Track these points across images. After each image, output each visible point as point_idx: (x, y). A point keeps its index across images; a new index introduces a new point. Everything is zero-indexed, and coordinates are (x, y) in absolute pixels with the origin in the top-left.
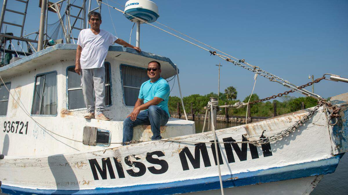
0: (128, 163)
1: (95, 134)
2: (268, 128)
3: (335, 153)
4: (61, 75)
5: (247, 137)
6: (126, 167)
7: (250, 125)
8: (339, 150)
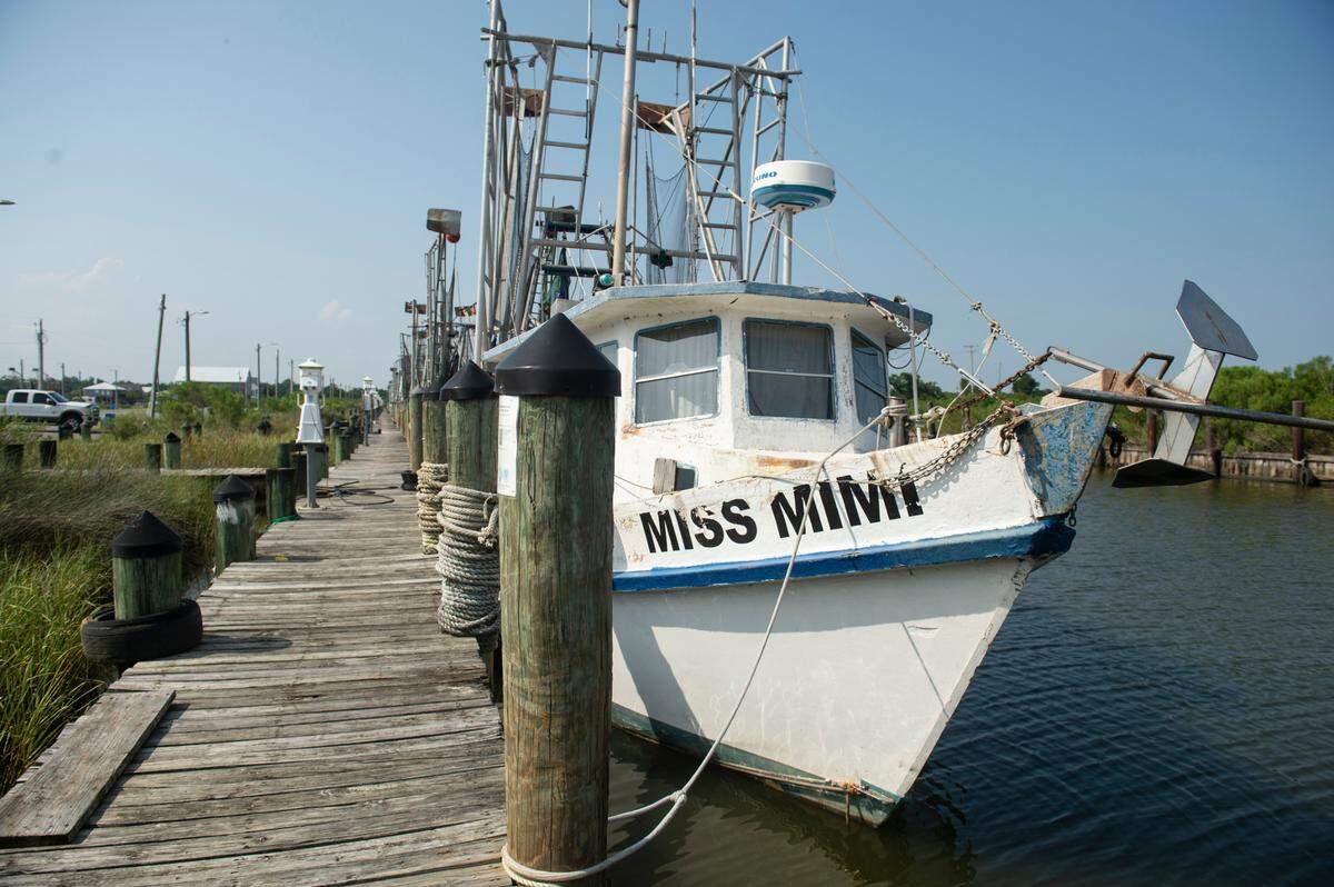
0: (696, 521)
1: (672, 472)
2: (909, 459)
3: (1037, 515)
4: (625, 349)
5: (876, 475)
6: (693, 530)
7: (880, 454)
8: (1045, 510)
